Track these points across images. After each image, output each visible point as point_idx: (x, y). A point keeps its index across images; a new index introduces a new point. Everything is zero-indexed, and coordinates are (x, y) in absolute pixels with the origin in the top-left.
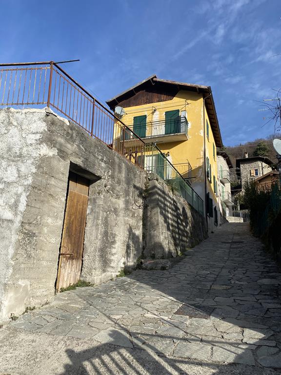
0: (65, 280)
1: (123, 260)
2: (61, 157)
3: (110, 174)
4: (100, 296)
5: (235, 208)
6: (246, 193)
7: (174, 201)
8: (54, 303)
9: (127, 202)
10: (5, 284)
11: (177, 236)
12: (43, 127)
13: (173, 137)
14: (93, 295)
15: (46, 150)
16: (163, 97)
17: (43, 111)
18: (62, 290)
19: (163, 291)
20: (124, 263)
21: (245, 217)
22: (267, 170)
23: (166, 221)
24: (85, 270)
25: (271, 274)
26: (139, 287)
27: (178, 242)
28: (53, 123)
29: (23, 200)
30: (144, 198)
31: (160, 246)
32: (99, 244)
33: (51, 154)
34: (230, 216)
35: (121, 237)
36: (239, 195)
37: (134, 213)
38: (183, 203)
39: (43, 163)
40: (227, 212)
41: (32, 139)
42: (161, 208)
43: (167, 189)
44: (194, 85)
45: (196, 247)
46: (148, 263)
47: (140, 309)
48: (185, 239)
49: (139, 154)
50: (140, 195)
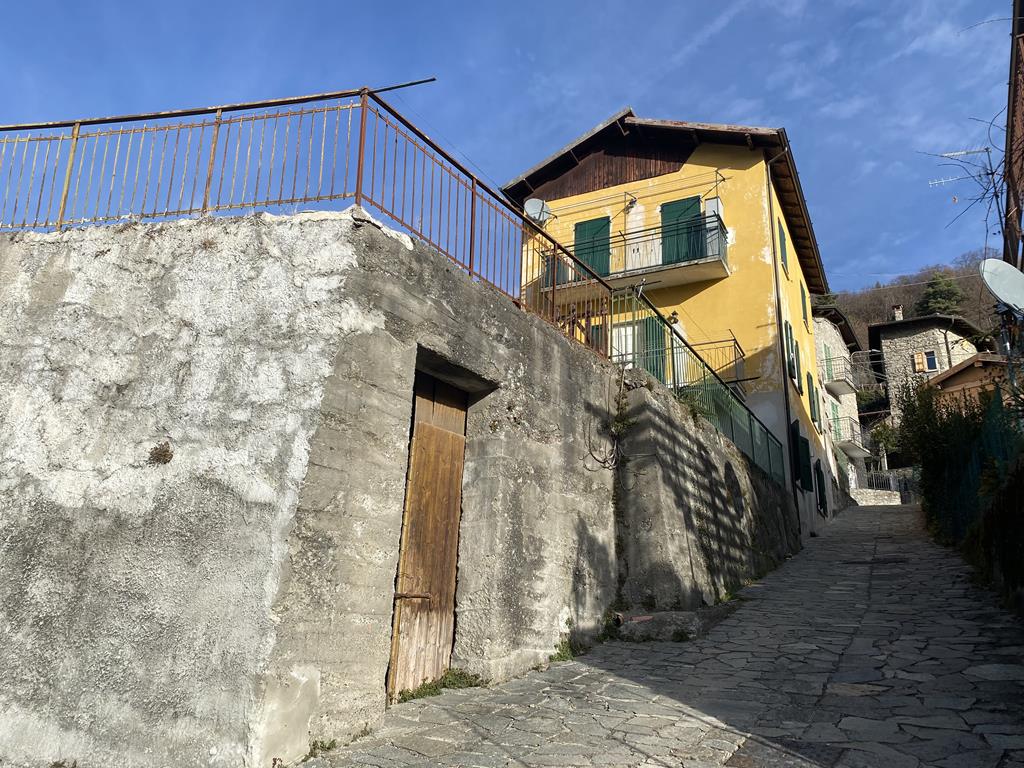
0: (412, 669)
1: (566, 613)
2: (395, 333)
3: (521, 374)
4: (508, 715)
5: (871, 463)
6: (905, 419)
7: (701, 446)
8: (385, 732)
9: (569, 451)
10: (258, 678)
11: (715, 546)
12: (344, 256)
13: (684, 271)
14: (489, 711)
15: (354, 318)
16: (654, 164)
17: (346, 216)
18: (405, 697)
19: (685, 700)
20: (569, 622)
21: (906, 489)
22: (964, 351)
23: (680, 503)
24: (463, 640)
25: (1005, 651)
26: (614, 690)
27: (717, 561)
28: (372, 246)
29: (300, 450)
30: (616, 439)
31: (670, 574)
32: (498, 567)
33: (368, 327)
34: (861, 487)
35: (557, 548)
36: (885, 427)
37: (589, 482)
38: (725, 450)
39: (348, 350)
40: (852, 476)
41: (319, 288)
42: (663, 464)
43: (678, 413)
44: (738, 127)
45: (770, 575)
46: (636, 620)
47: (625, 750)
48: (736, 553)
49: (596, 321)
50: (604, 430)
